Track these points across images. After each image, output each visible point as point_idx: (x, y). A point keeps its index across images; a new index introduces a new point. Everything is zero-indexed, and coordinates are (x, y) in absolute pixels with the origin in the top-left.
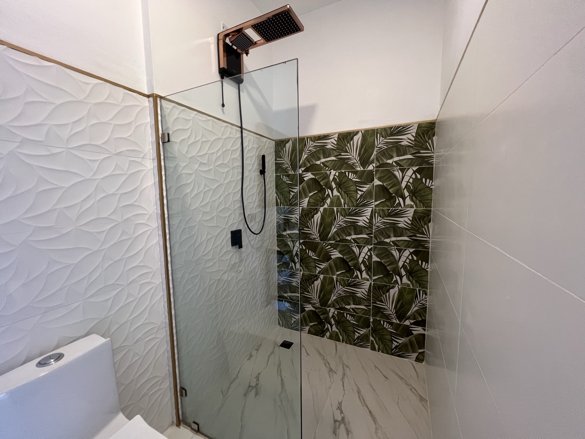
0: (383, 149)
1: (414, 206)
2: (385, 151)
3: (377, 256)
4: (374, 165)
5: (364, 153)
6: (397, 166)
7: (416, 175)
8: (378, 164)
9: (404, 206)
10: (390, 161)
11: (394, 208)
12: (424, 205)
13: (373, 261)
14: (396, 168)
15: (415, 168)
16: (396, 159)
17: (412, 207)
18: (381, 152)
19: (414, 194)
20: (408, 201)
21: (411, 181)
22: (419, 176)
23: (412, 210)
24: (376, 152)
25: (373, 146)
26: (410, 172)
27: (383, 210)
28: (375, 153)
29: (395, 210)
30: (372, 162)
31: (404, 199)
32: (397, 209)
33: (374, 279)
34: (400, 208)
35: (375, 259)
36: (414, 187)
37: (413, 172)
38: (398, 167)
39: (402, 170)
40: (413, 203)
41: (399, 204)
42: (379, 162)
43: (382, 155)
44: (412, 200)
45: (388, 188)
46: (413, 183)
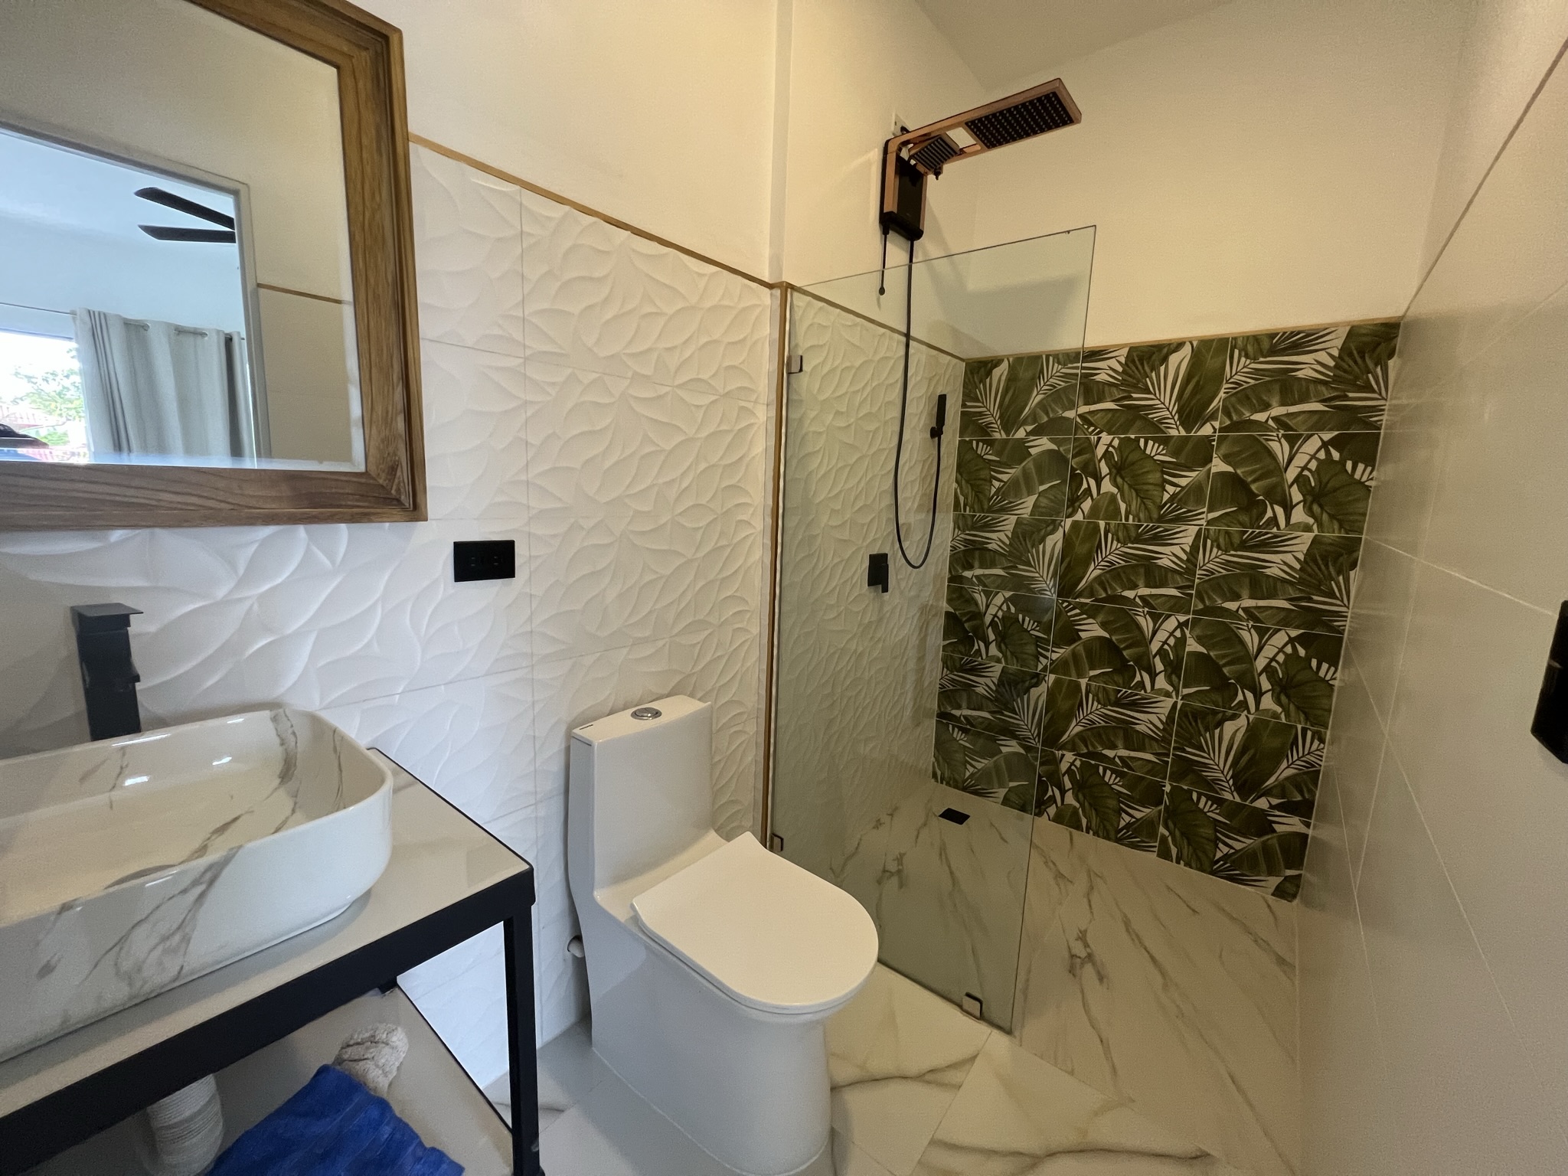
0: (1246, 385)
1: (1315, 527)
2: (1249, 392)
3: (1200, 640)
4: (1217, 424)
5: (1194, 393)
6: (1278, 430)
7: (1328, 453)
8: (1228, 422)
9: (1286, 526)
10: (1260, 417)
11: (1258, 531)
12: (1341, 527)
13: (1186, 650)
14: (1275, 434)
15: (1327, 436)
16: (1278, 411)
17: (1308, 528)
18: (1239, 395)
19: (1315, 497)
20: (1299, 515)
21: (1313, 465)
22: (1336, 455)
23: (1308, 537)
24: (1225, 393)
25: (1218, 377)
26: (1313, 445)
27: (1227, 533)
28: (1222, 395)
29: (1260, 534)
30: (1213, 417)
31: (1288, 508)
32: (1267, 533)
33: (1184, 694)
34: (1275, 530)
35: (1193, 646)
36: (1319, 481)
37: (1320, 443)
38: (1282, 432)
39: (1292, 440)
40: (1311, 521)
41: (1274, 520)
42: (1230, 417)
43: (1240, 401)
44: (1310, 512)
45: (1250, 479)
46: (1317, 473)
